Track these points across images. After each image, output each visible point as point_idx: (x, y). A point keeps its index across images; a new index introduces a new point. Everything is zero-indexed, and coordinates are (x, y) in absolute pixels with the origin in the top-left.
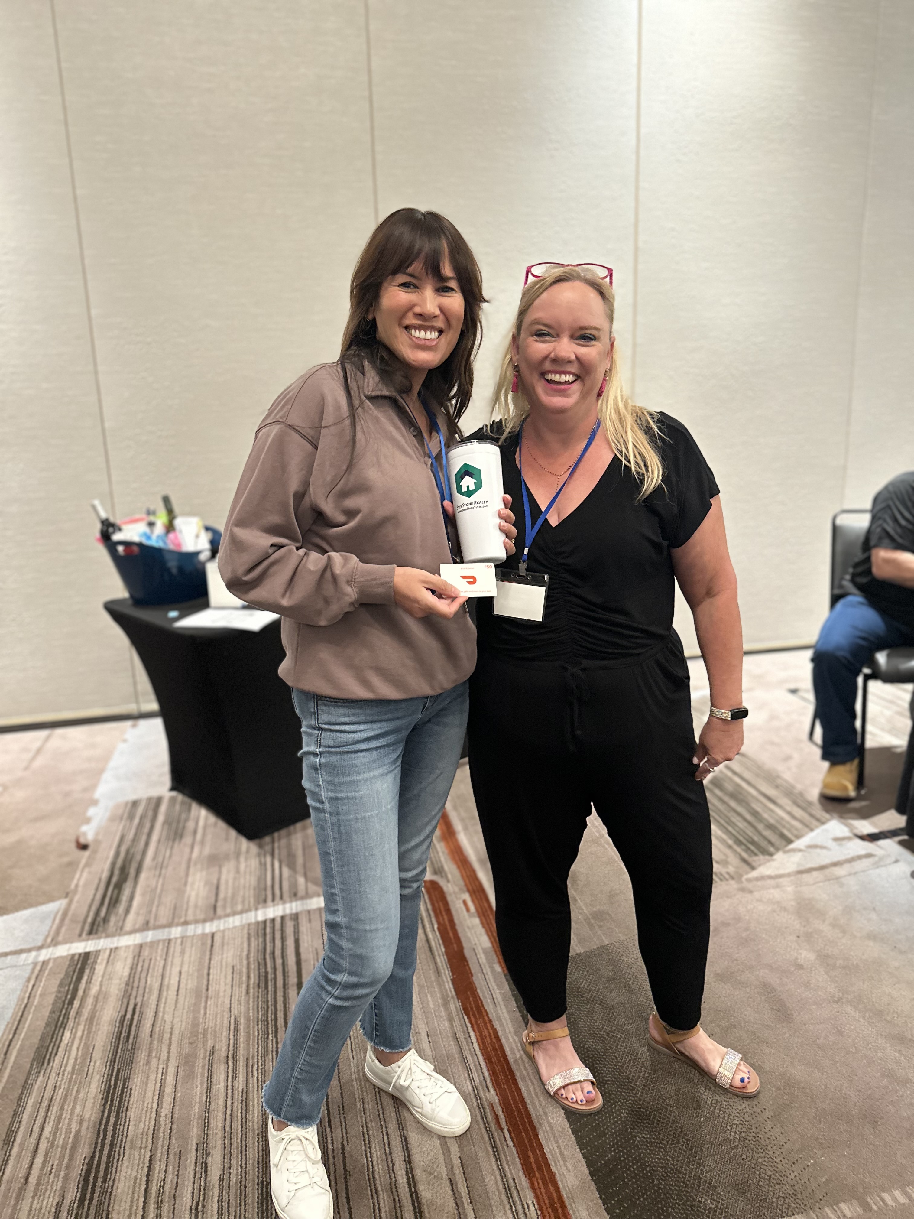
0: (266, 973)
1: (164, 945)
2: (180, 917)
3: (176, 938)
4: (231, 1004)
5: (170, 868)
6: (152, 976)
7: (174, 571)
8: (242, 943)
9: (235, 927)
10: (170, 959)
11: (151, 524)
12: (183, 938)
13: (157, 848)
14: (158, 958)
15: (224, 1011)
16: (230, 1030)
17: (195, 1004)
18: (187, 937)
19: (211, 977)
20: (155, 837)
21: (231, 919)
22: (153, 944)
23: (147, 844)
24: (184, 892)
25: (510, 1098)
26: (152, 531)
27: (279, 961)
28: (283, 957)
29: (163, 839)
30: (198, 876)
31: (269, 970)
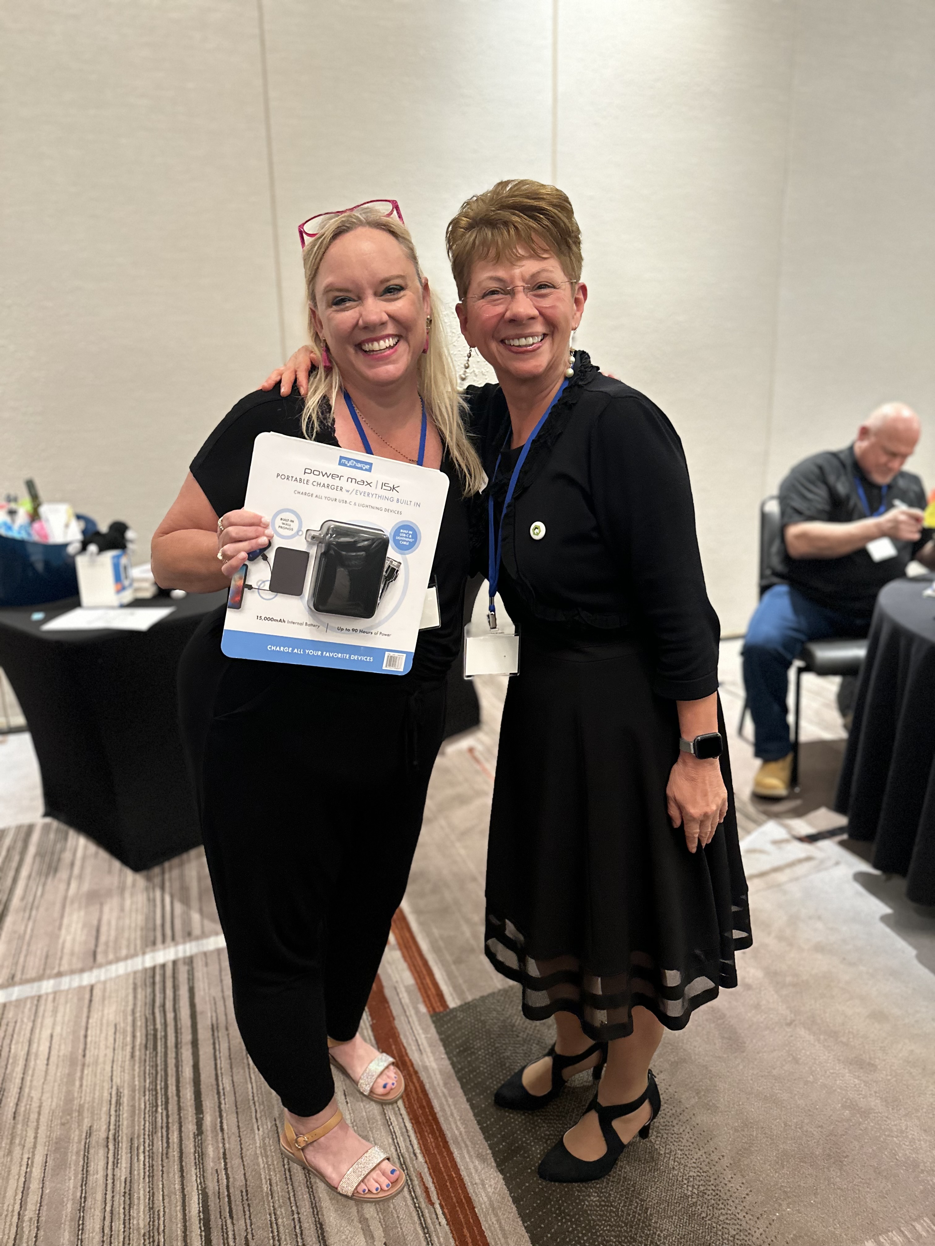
0: (155, 1030)
1: (32, 1003)
2: (53, 968)
3: (47, 994)
4: (112, 1071)
5: (42, 909)
6: (17, 1043)
7: (40, 567)
8: (127, 996)
9: (118, 977)
10: (39, 1020)
11: (12, 513)
12: (55, 993)
13: (27, 886)
14: (25, 1020)
15: (103, 1081)
16: (110, 1104)
17: (69, 1075)
18: (61, 991)
19: (89, 1039)
20: (24, 872)
21: (113, 967)
22: (19, 1003)
23: (15, 880)
24: (58, 937)
25: (441, 1166)
26: (13, 521)
27: (170, 1016)
28: (175, 1010)
29: (34, 874)
30: (75, 917)
31: (159, 1026)
